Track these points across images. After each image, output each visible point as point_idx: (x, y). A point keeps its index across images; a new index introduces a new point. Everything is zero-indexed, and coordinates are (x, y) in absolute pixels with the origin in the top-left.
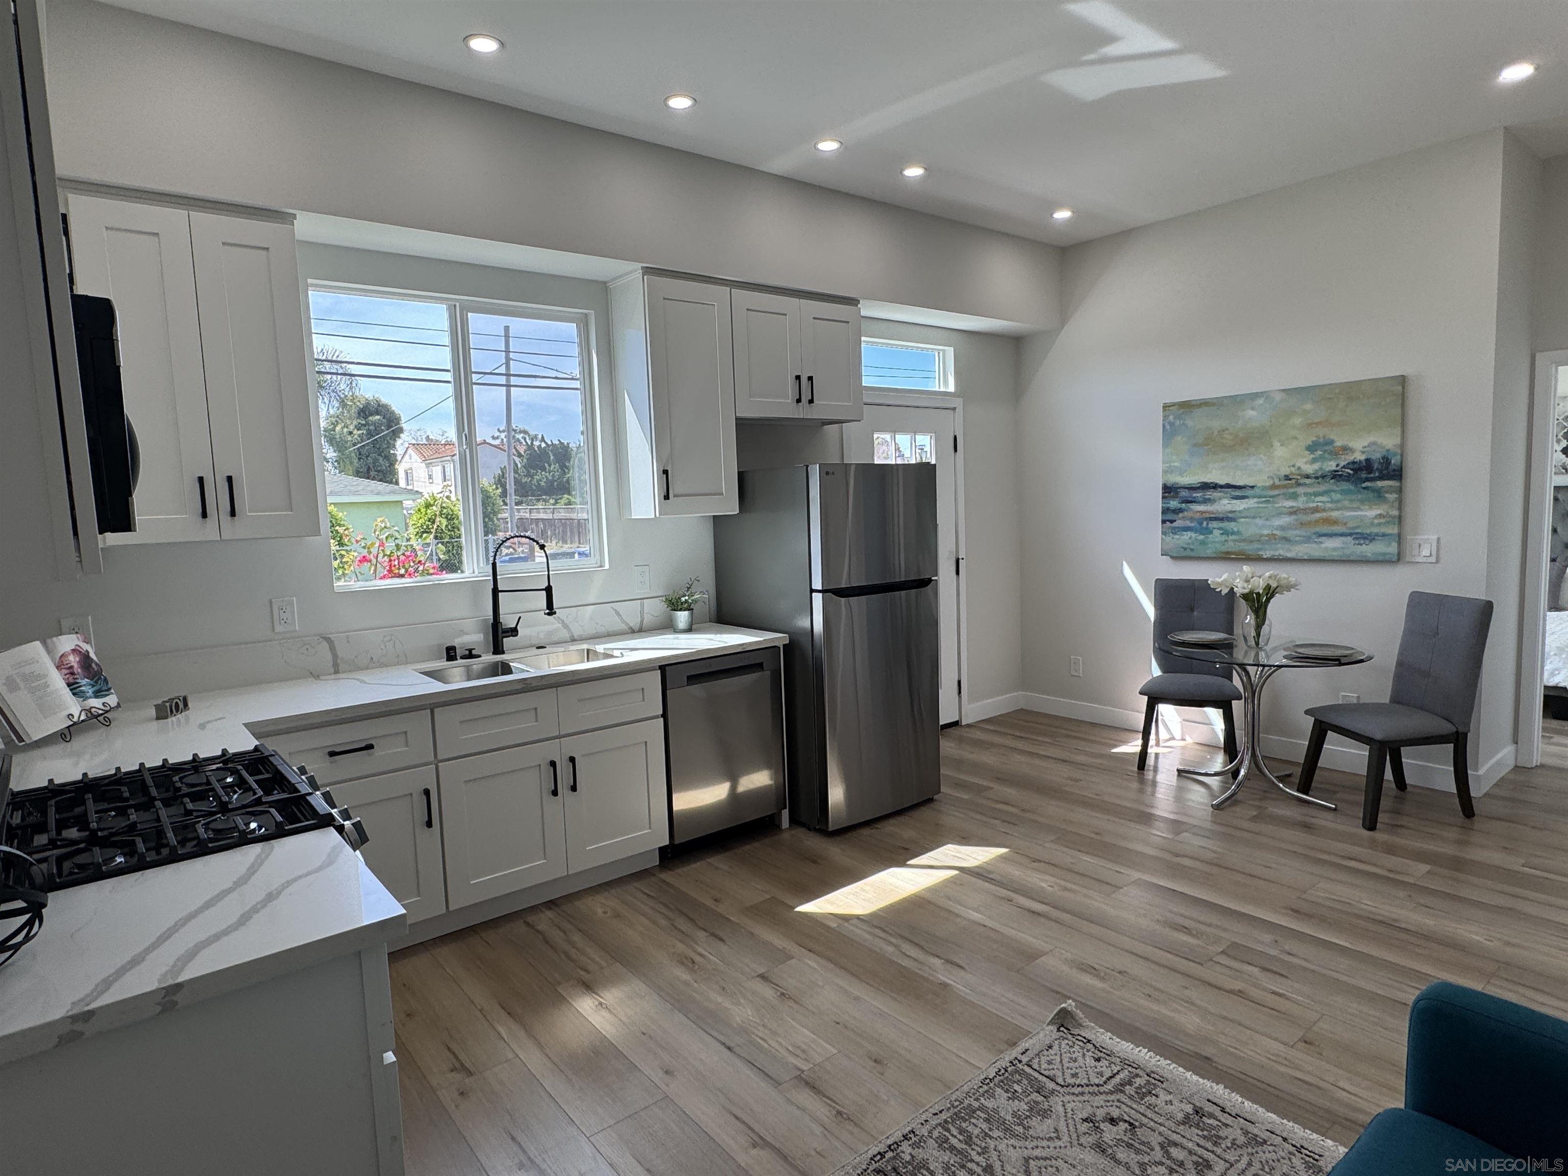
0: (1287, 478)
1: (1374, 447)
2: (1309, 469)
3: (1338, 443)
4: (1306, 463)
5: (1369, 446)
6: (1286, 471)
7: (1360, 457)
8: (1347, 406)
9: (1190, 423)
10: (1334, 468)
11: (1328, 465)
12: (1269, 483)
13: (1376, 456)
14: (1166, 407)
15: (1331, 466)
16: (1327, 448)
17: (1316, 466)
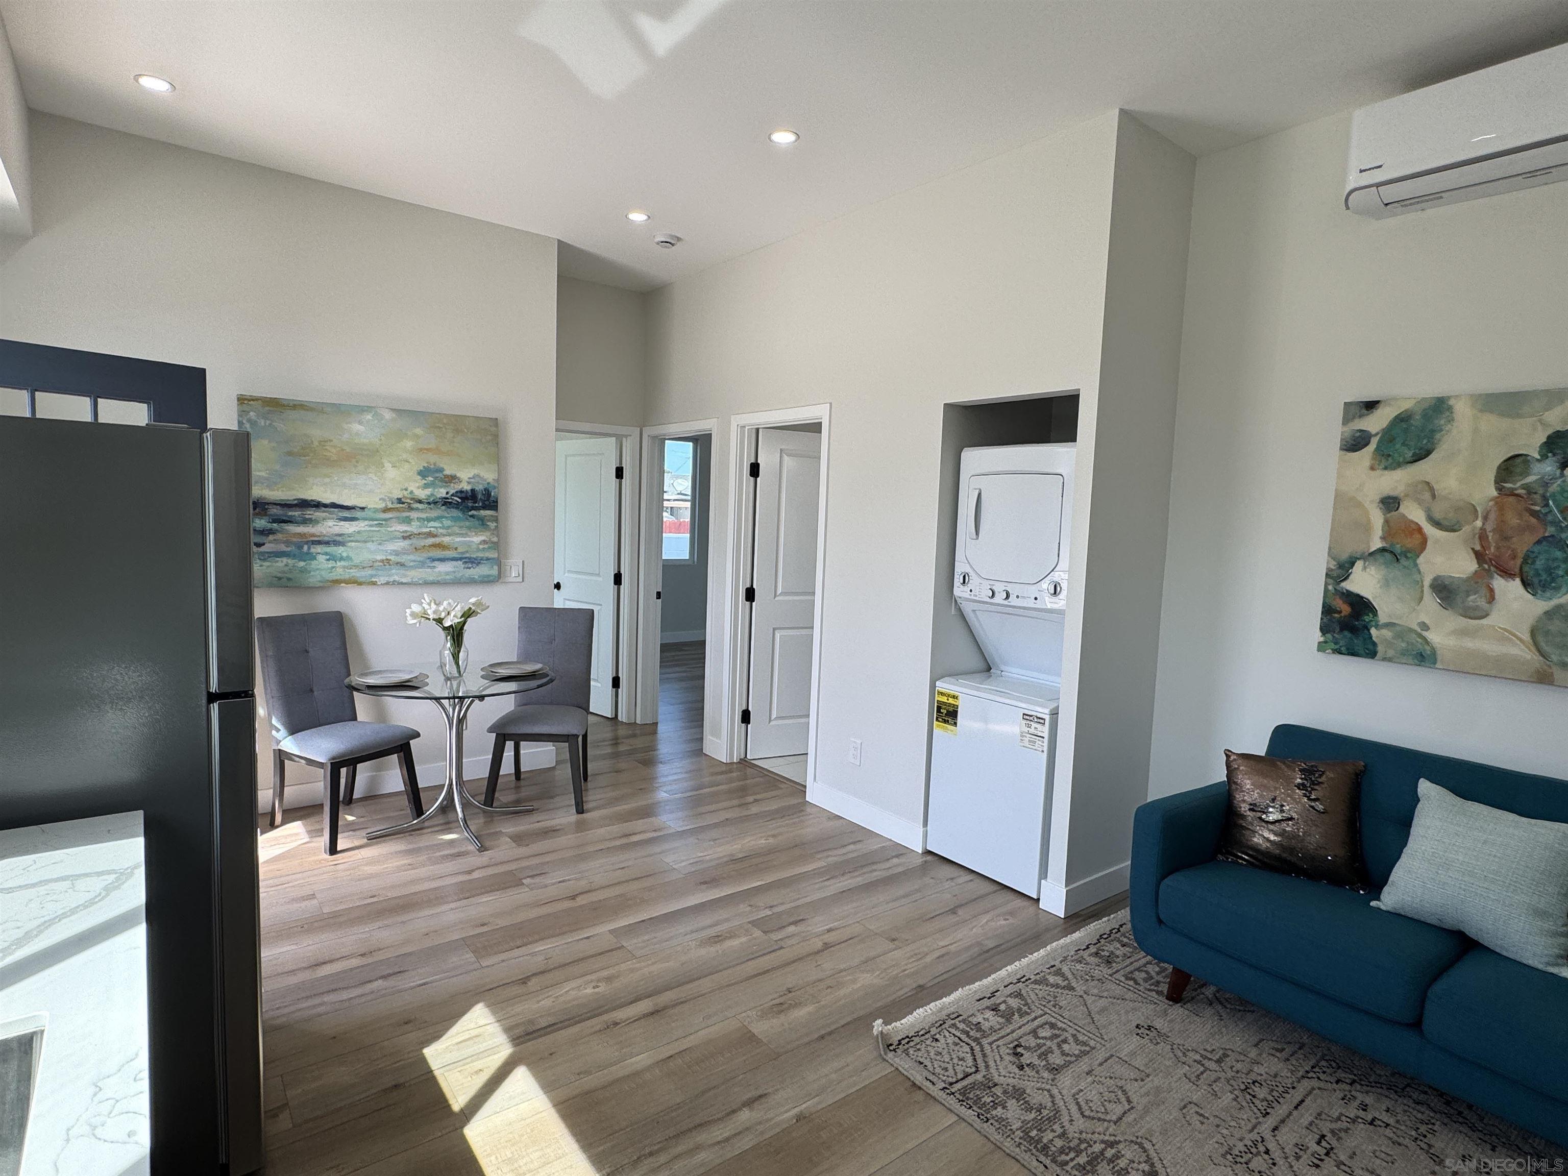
0: (400, 501)
1: (477, 479)
2: (422, 494)
3: (448, 472)
4: (418, 488)
5: (473, 478)
6: (398, 494)
7: (467, 487)
8: (454, 437)
9: (280, 426)
10: (444, 495)
11: (438, 491)
12: (382, 505)
13: (479, 488)
14: (241, 400)
15: (442, 493)
16: (437, 475)
17: (428, 491)
